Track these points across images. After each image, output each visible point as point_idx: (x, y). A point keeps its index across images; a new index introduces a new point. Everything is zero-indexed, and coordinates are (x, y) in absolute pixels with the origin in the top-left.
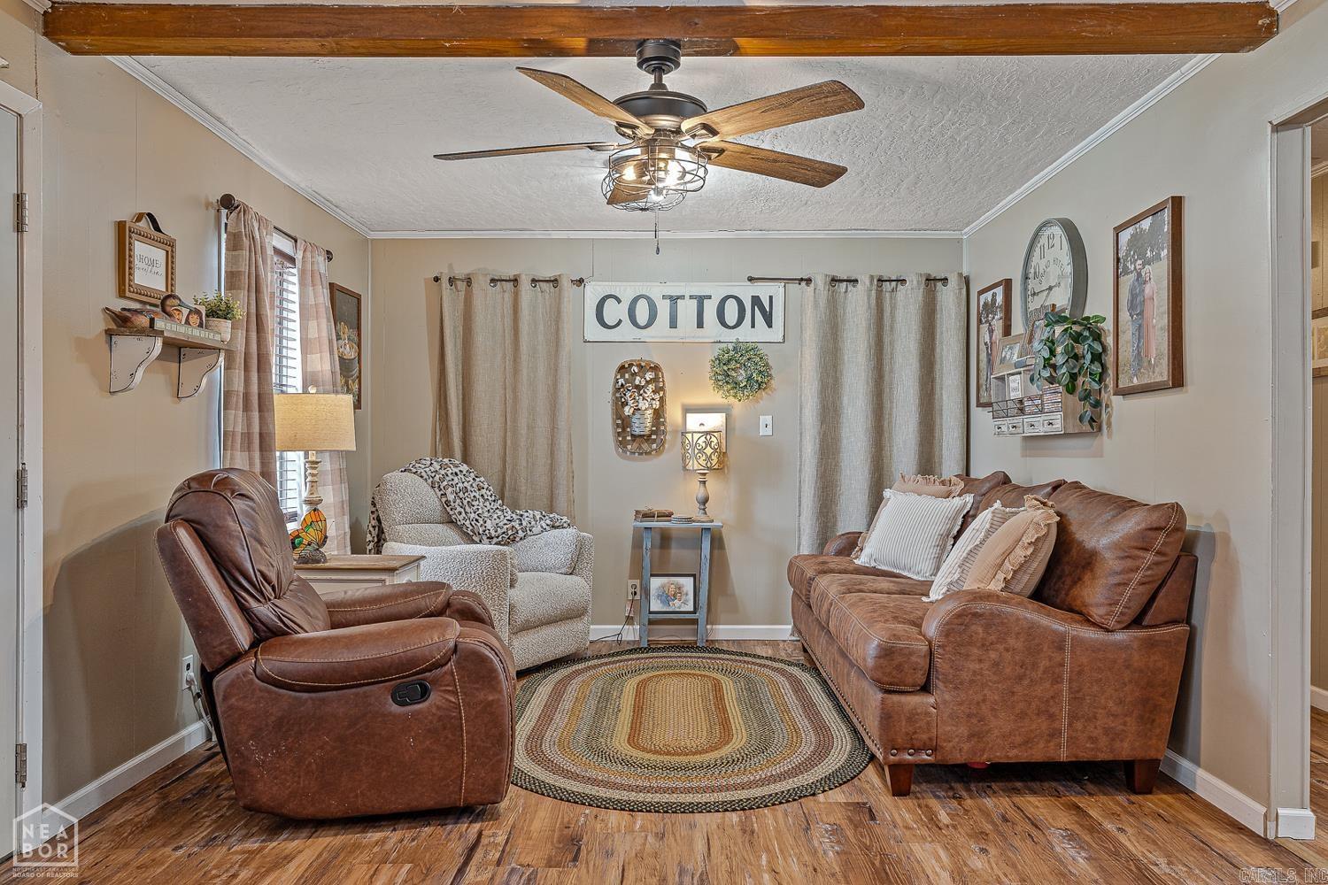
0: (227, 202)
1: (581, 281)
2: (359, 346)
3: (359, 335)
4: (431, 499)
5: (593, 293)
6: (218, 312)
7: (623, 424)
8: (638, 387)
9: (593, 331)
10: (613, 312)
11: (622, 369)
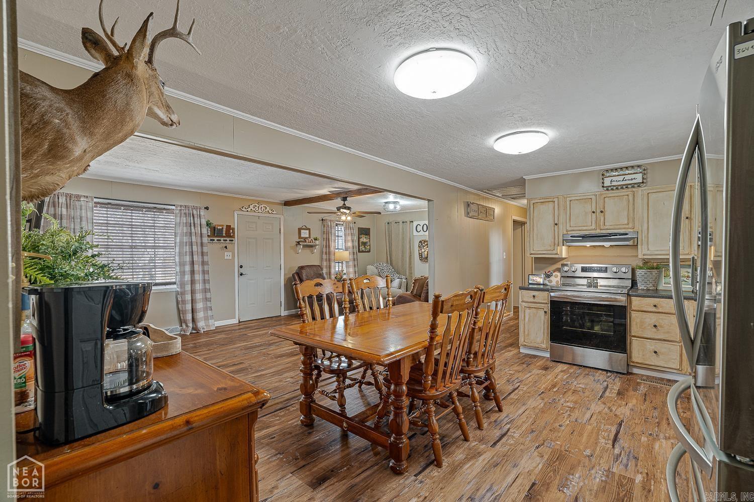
0: (322, 220)
1: (412, 222)
2: (370, 239)
3: (370, 236)
4: (376, 271)
5: (415, 224)
6: (316, 239)
7: (421, 255)
8: (423, 246)
9: (415, 233)
10: (419, 228)
11: (420, 242)
